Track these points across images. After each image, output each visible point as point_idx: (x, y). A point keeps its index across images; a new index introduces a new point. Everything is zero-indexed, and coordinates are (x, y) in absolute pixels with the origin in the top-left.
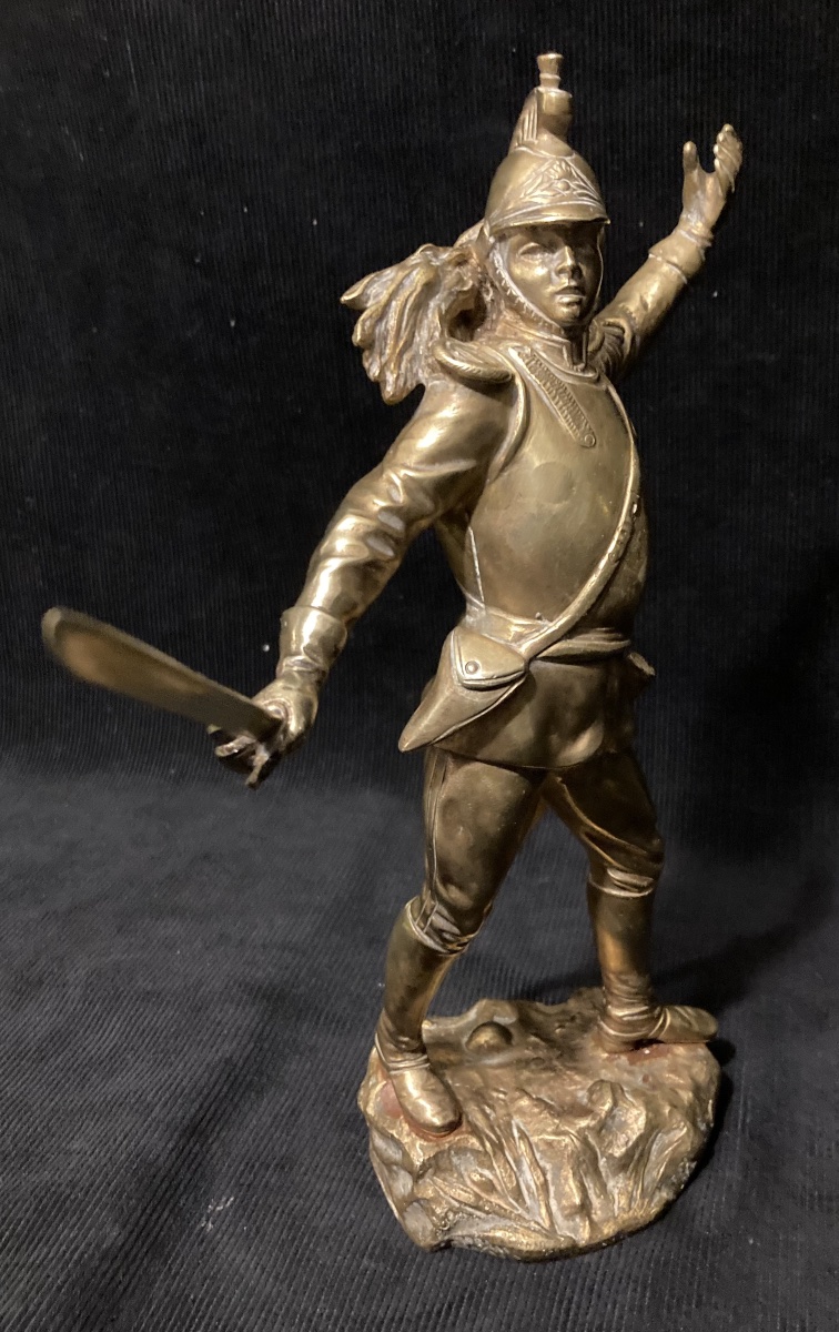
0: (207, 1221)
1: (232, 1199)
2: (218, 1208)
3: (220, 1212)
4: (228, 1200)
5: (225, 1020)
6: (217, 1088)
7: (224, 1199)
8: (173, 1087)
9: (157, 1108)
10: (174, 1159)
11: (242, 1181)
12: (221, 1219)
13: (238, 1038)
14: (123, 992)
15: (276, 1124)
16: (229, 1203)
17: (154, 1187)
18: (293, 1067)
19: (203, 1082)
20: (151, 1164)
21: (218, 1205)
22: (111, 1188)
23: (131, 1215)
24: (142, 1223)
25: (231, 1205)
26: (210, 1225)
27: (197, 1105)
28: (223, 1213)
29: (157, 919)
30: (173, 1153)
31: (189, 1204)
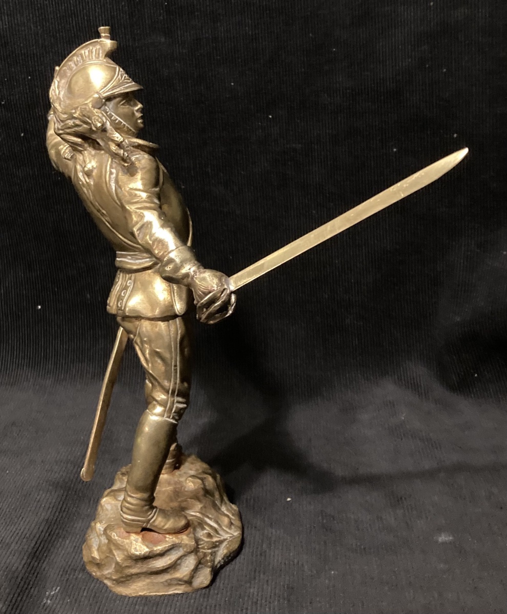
0: (47, 599)
1: (59, 588)
2: (52, 593)
3: (53, 595)
4: (56, 588)
5: (42, 499)
6: (43, 534)
7: (54, 588)
8: (20, 534)
9: (13, 545)
10: (26, 569)
11: (63, 579)
12: (54, 598)
13: (50, 510)
15: (75, 551)
16: (57, 591)
17: (18, 583)
19: (35, 531)
20: (15, 572)
21: (51, 592)
23: (8, 597)
24: (14, 601)
25: (59, 591)
26: (49, 601)
27: (34, 542)
28: (55, 596)
30: (25, 566)
31: (36, 592)
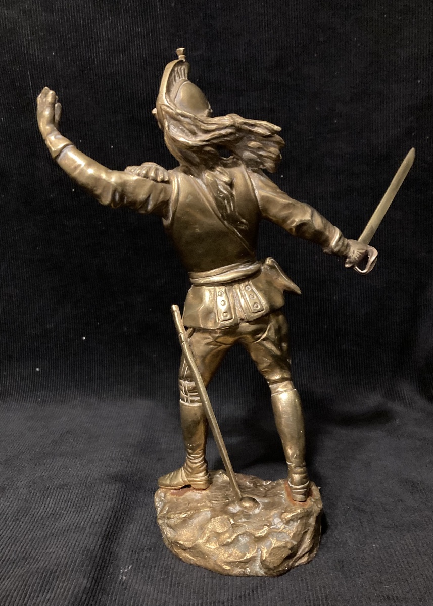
0: (122, 576)
1: (131, 566)
3: (127, 572)
4: (129, 566)
5: (105, 490)
6: (111, 519)
7: (127, 566)
8: (92, 520)
9: (87, 529)
10: (101, 549)
11: (133, 558)
12: (128, 574)
13: (114, 500)
14: (49, 487)
15: (140, 534)
17: (97, 561)
18: (139, 512)
19: (104, 517)
20: (93, 551)
21: (125, 569)
22: (77, 563)
23: (90, 574)
24: (95, 578)
25: (131, 568)
26: (124, 578)
27: (105, 526)
28: (129, 572)
29: (53, 459)
30: (101, 546)
31: (111, 570)
